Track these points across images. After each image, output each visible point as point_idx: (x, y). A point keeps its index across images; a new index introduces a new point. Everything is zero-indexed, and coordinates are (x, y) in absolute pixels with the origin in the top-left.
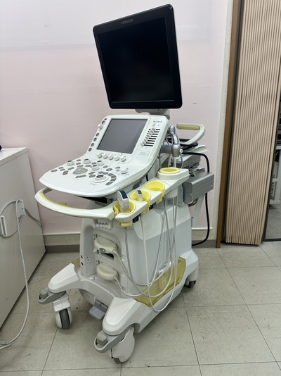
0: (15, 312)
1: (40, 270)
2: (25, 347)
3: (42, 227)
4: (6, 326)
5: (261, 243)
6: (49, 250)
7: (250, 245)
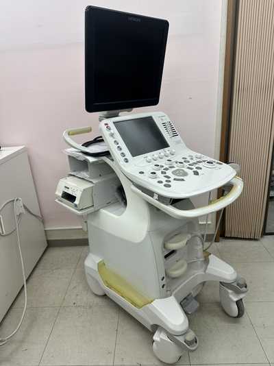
0: (15, 306)
1: (42, 264)
2: (22, 342)
3: (43, 222)
4: (6, 320)
5: (262, 237)
6: (51, 244)
7: (250, 239)
